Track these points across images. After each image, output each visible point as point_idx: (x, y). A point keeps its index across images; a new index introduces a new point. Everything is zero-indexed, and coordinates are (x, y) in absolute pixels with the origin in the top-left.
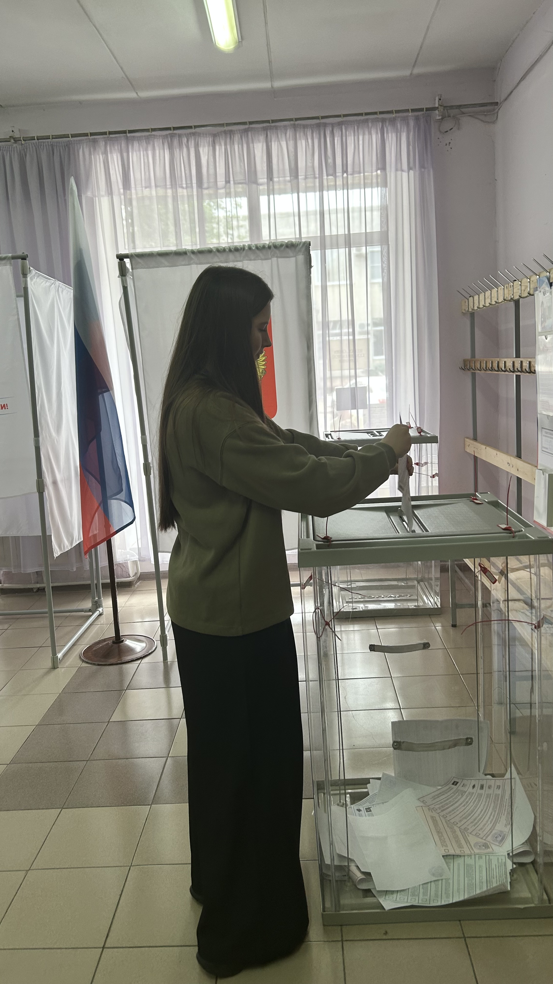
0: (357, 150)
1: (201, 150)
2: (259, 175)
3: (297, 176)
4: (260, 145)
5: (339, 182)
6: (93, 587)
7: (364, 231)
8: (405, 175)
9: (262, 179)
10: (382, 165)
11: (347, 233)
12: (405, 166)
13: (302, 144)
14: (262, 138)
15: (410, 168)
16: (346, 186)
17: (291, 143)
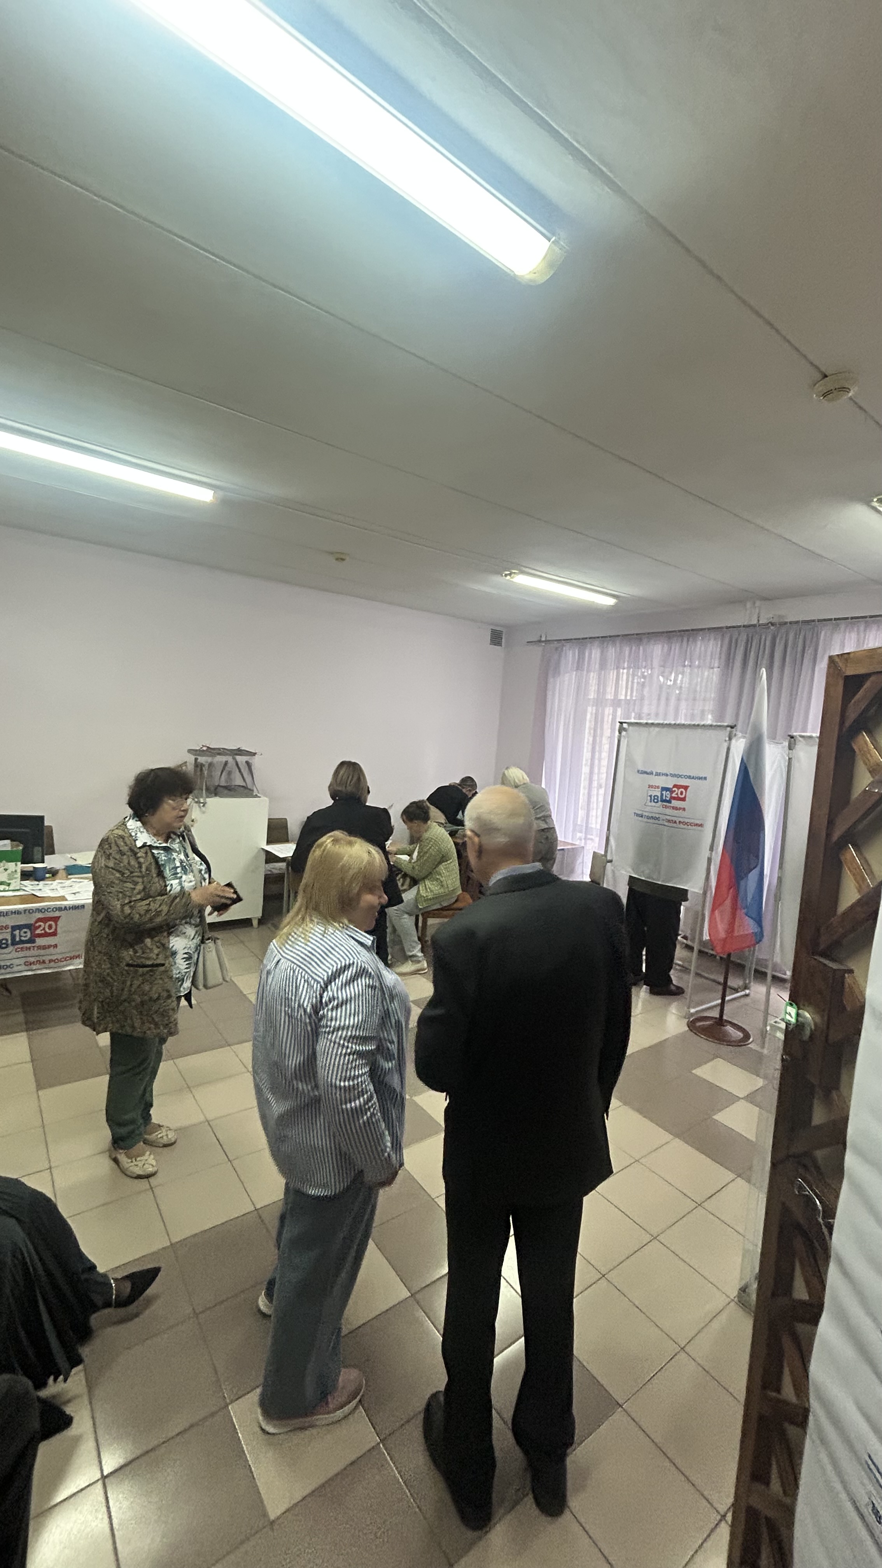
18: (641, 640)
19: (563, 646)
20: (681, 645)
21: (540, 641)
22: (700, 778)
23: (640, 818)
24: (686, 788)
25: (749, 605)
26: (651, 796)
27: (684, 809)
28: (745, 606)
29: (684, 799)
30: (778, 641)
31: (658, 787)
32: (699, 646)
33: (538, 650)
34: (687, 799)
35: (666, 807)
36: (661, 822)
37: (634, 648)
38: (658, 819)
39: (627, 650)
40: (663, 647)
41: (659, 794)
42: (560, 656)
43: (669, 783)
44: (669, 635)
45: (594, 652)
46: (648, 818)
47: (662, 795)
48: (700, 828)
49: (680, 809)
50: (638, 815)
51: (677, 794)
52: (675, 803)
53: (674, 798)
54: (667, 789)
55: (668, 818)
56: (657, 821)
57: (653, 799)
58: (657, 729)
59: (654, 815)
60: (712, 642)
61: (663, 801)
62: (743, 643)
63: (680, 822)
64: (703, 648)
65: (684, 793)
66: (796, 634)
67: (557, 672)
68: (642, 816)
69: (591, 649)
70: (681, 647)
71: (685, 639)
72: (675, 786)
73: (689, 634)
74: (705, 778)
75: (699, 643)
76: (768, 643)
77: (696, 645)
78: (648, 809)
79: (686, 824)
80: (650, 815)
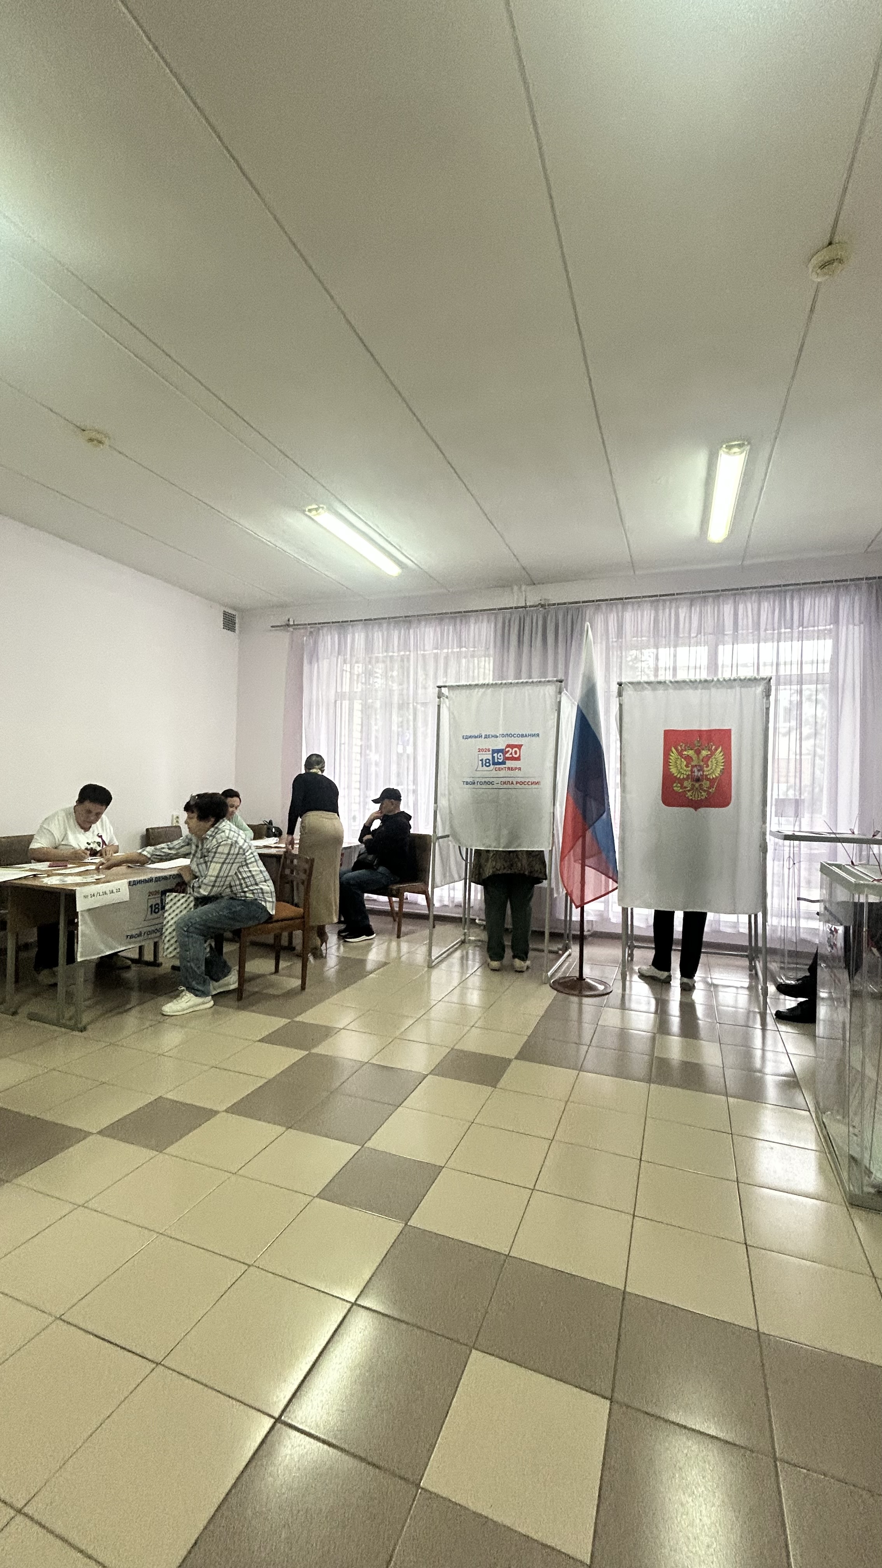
0: (812, 610)
1: (680, 610)
2: (726, 628)
3: (759, 629)
4: (729, 606)
5: (796, 635)
6: (566, 936)
7: (815, 672)
8: (857, 628)
9: (729, 631)
10: (836, 621)
11: (799, 673)
12: (857, 621)
13: (765, 605)
14: (731, 601)
15: (861, 623)
16: (801, 638)
17: (756, 605)
18: (410, 622)
19: (319, 629)
20: (455, 625)
21: (288, 625)
22: (533, 735)
23: (472, 786)
24: (519, 747)
25: (515, 588)
26: (482, 760)
27: (520, 769)
28: (512, 589)
29: (518, 759)
30: (549, 622)
31: (489, 750)
32: (472, 628)
33: (284, 637)
34: (521, 758)
35: (499, 769)
36: (495, 786)
37: (403, 631)
38: (492, 783)
39: (395, 634)
40: (435, 630)
41: (490, 757)
42: (316, 643)
43: (501, 744)
44: (440, 617)
45: (357, 635)
46: (481, 783)
47: (493, 758)
48: (536, 786)
49: (516, 768)
50: (467, 783)
51: (511, 754)
52: (509, 764)
53: (508, 759)
54: (498, 751)
55: (504, 780)
56: (490, 786)
57: (485, 763)
58: (482, 690)
59: (487, 780)
60: (485, 624)
61: (494, 764)
62: (517, 622)
63: (517, 783)
64: (477, 630)
65: (518, 754)
66: (564, 616)
67: (314, 655)
68: (474, 783)
69: (354, 634)
70: (455, 629)
71: (458, 621)
72: (508, 746)
73: (462, 616)
74: (538, 735)
75: (472, 626)
76: (540, 623)
77: (469, 626)
78: (479, 774)
79: (523, 783)
80: (483, 780)
